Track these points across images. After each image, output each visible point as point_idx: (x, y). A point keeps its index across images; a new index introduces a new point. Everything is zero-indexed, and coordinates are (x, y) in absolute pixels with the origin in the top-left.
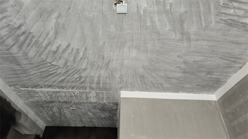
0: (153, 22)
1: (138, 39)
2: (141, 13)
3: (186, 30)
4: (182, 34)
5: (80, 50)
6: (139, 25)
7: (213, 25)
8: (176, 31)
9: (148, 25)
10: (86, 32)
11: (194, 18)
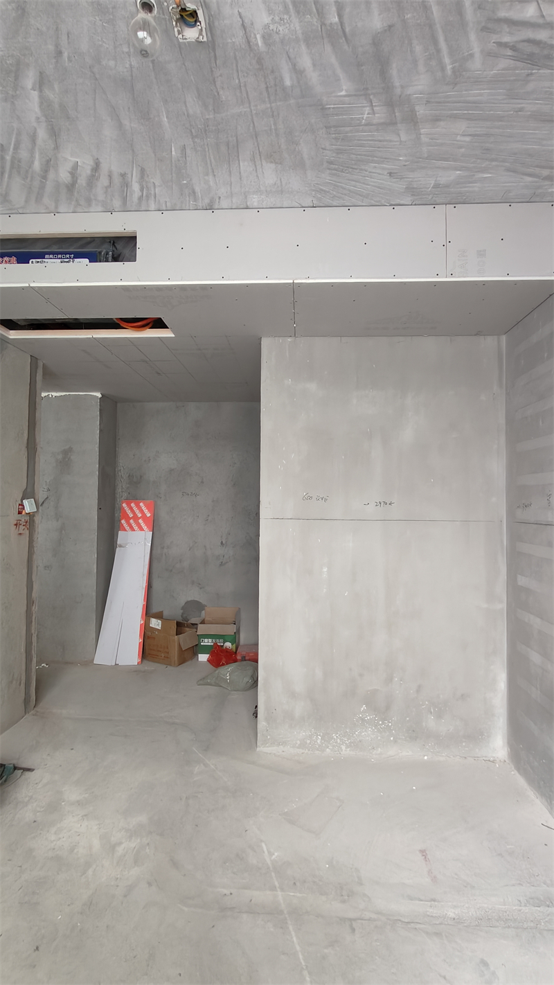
0: (298, 72)
1: (271, 130)
2: (257, 44)
3: (398, 91)
4: (390, 104)
5: (129, 176)
6: (263, 86)
7: (476, 64)
8: (371, 97)
9: (288, 83)
10: (126, 122)
11: (418, 49)
